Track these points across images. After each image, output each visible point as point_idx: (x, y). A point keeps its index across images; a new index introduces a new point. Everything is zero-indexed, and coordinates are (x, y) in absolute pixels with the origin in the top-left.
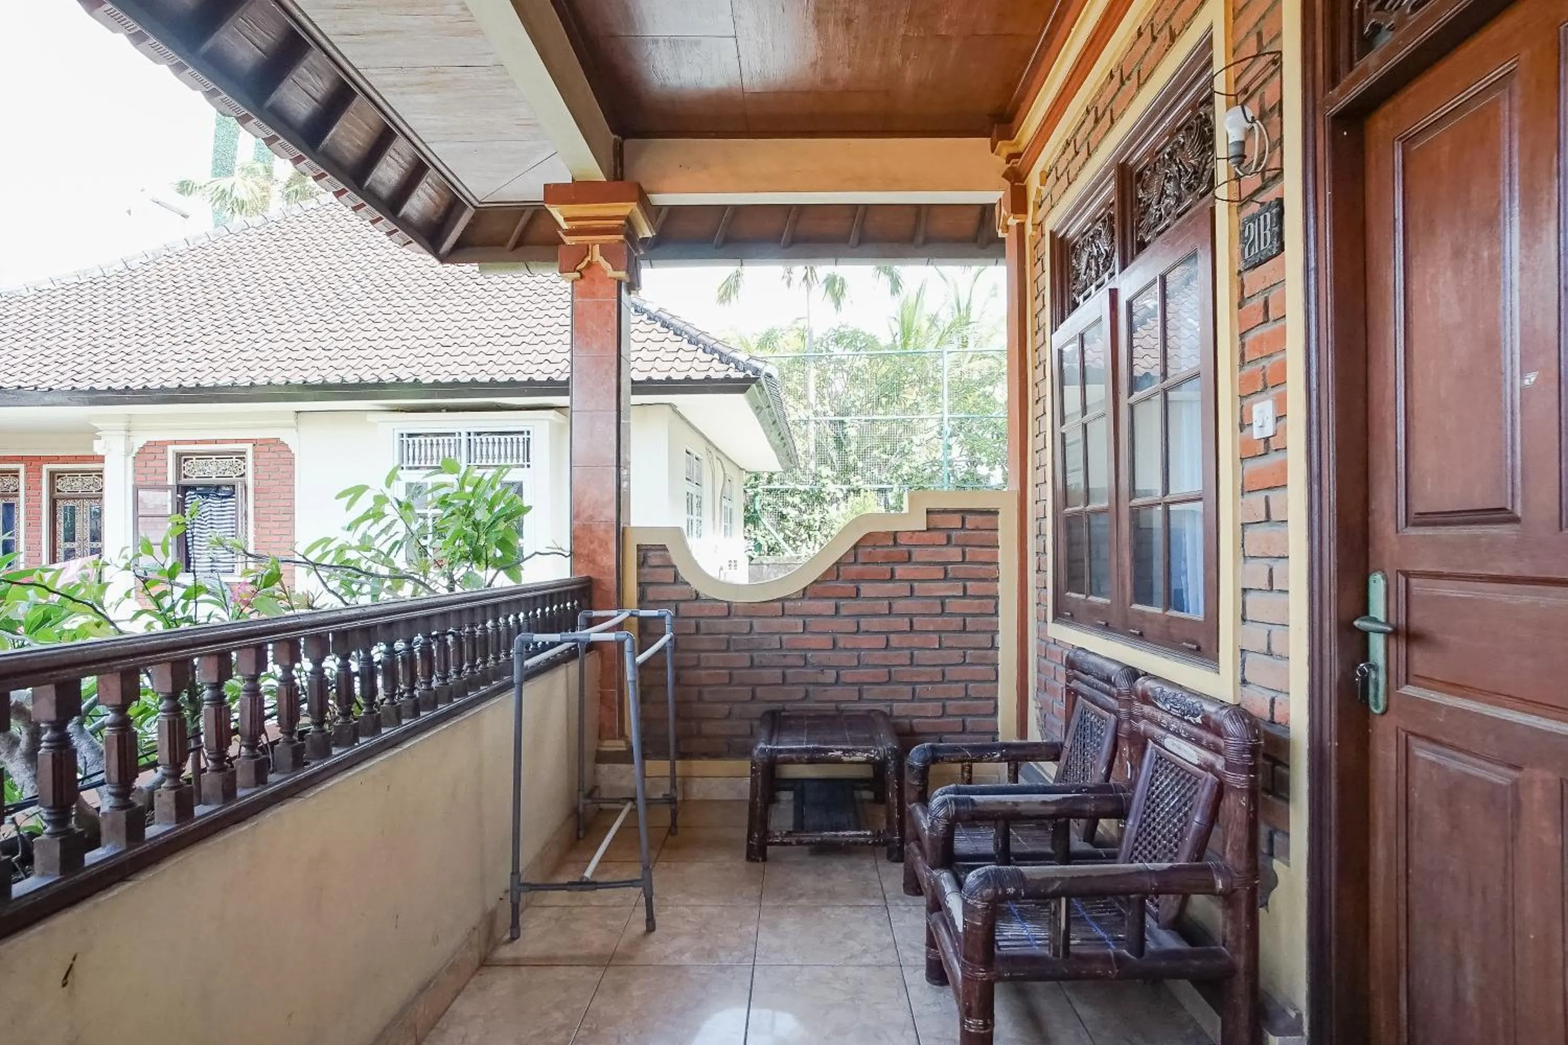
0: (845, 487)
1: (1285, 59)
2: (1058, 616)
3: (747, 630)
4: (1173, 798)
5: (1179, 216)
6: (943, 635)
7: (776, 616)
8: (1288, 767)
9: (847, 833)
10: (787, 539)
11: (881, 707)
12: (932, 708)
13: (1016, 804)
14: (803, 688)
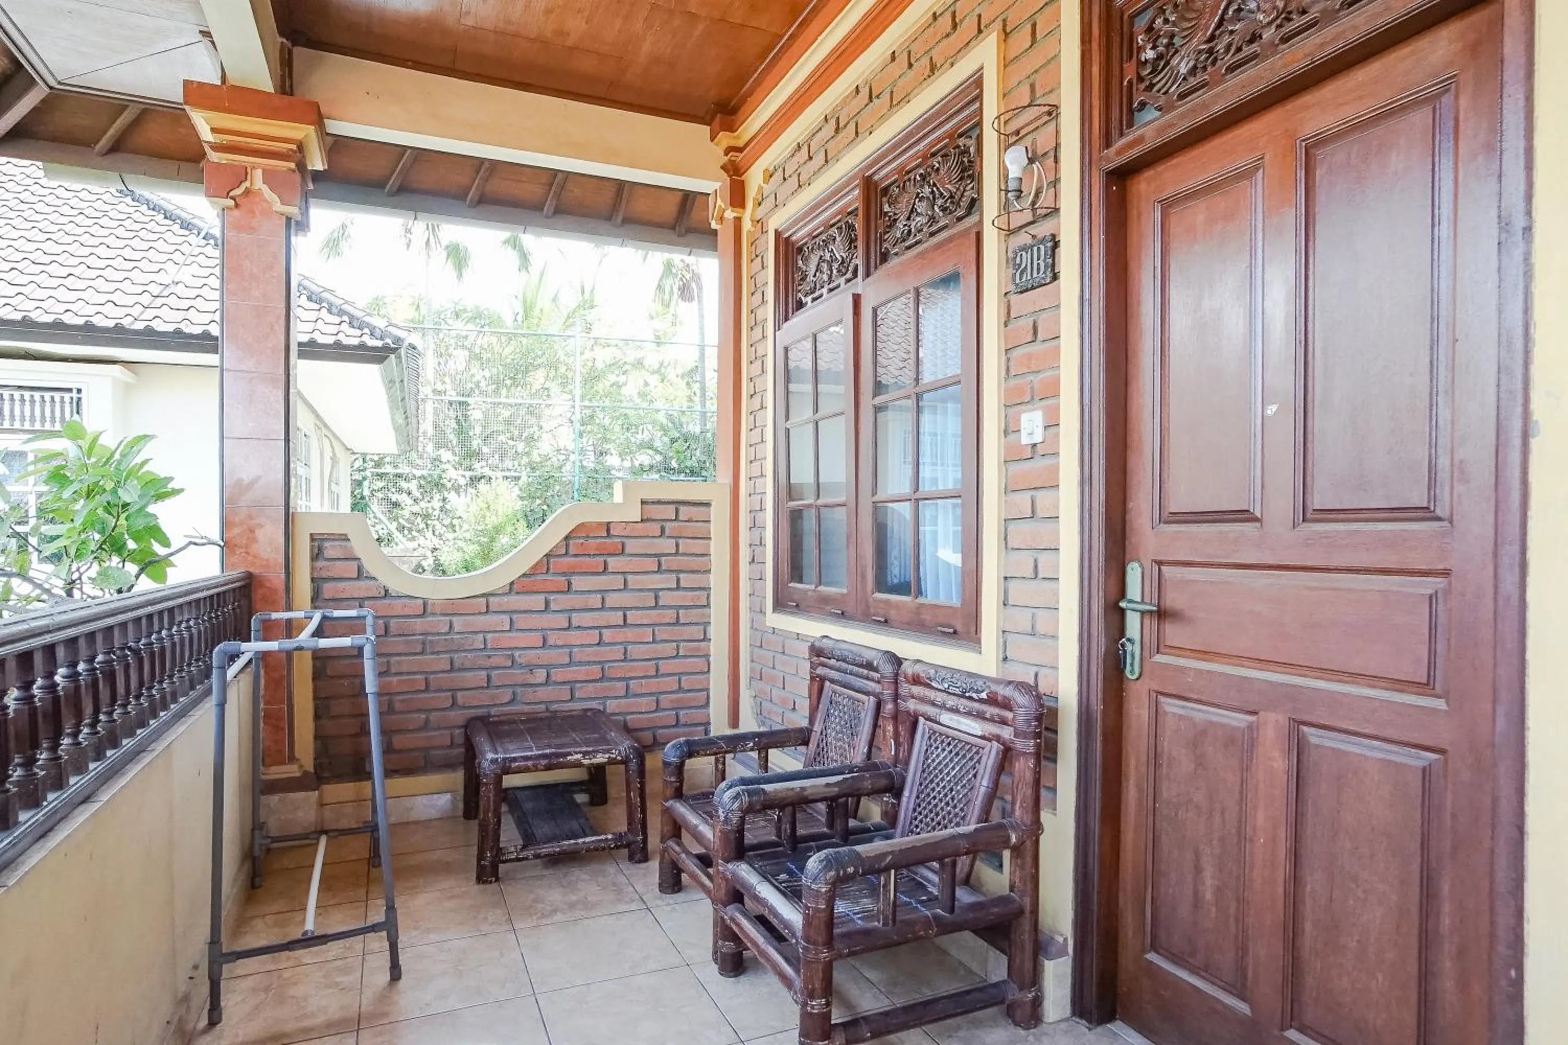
0: (468, 474)
1: (1063, 110)
2: (780, 605)
3: (446, 629)
4: (953, 768)
5: (932, 234)
6: (657, 628)
7: (480, 613)
8: (1056, 732)
9: (588, 839)
10: (401, 529)
11: (594, 705)
12: (645, 703)
13: (803, 789)
14: (510, 690)
